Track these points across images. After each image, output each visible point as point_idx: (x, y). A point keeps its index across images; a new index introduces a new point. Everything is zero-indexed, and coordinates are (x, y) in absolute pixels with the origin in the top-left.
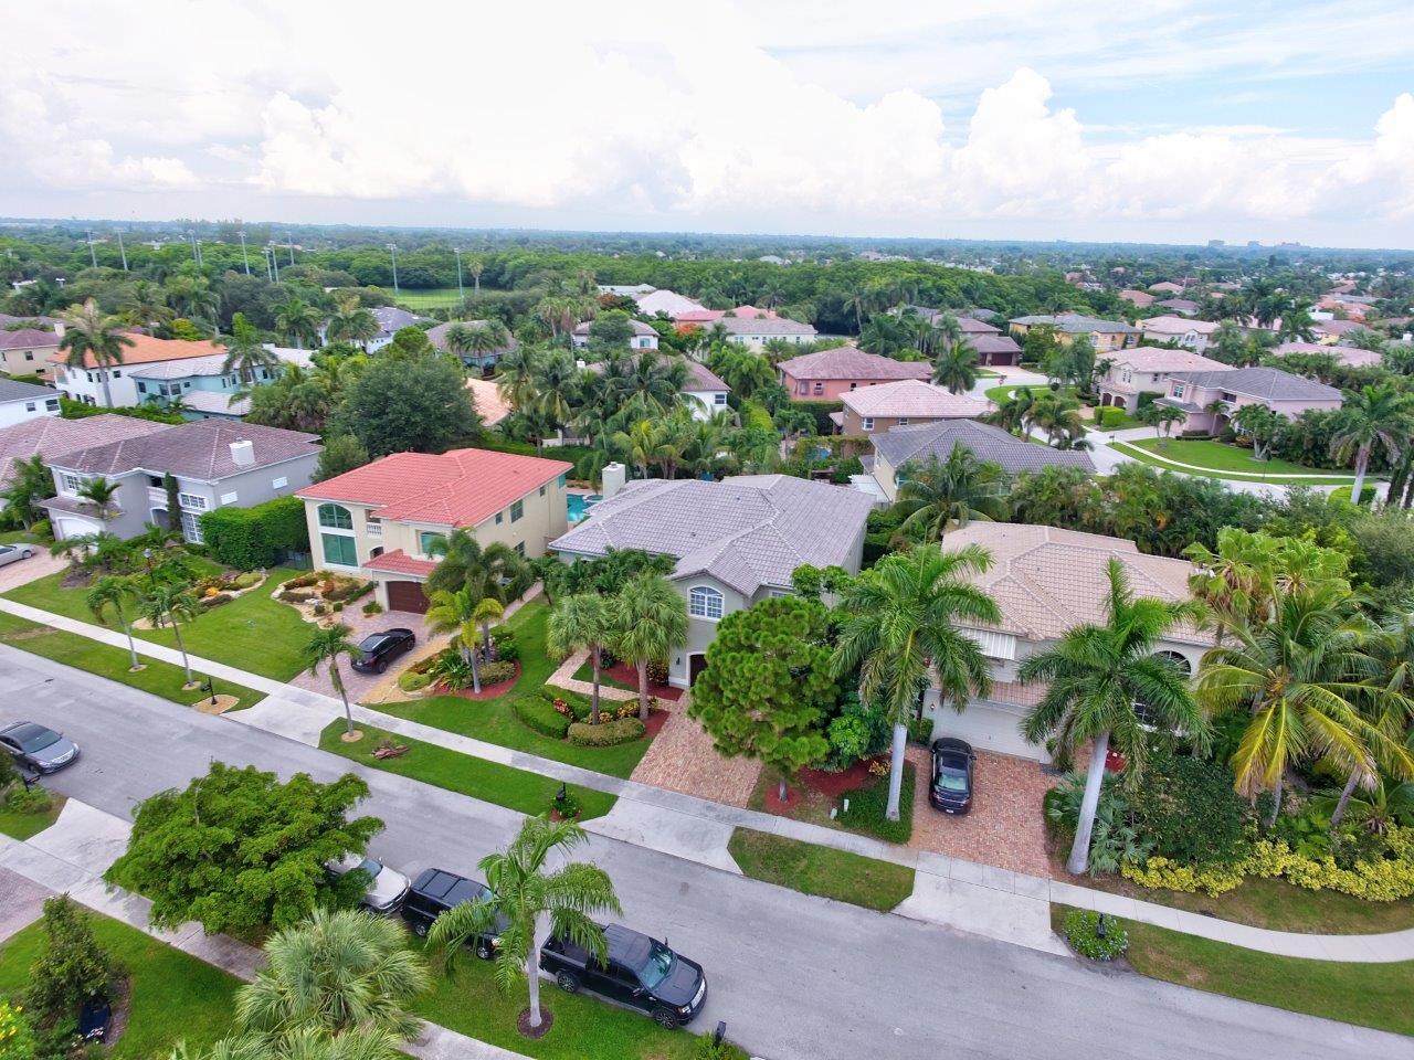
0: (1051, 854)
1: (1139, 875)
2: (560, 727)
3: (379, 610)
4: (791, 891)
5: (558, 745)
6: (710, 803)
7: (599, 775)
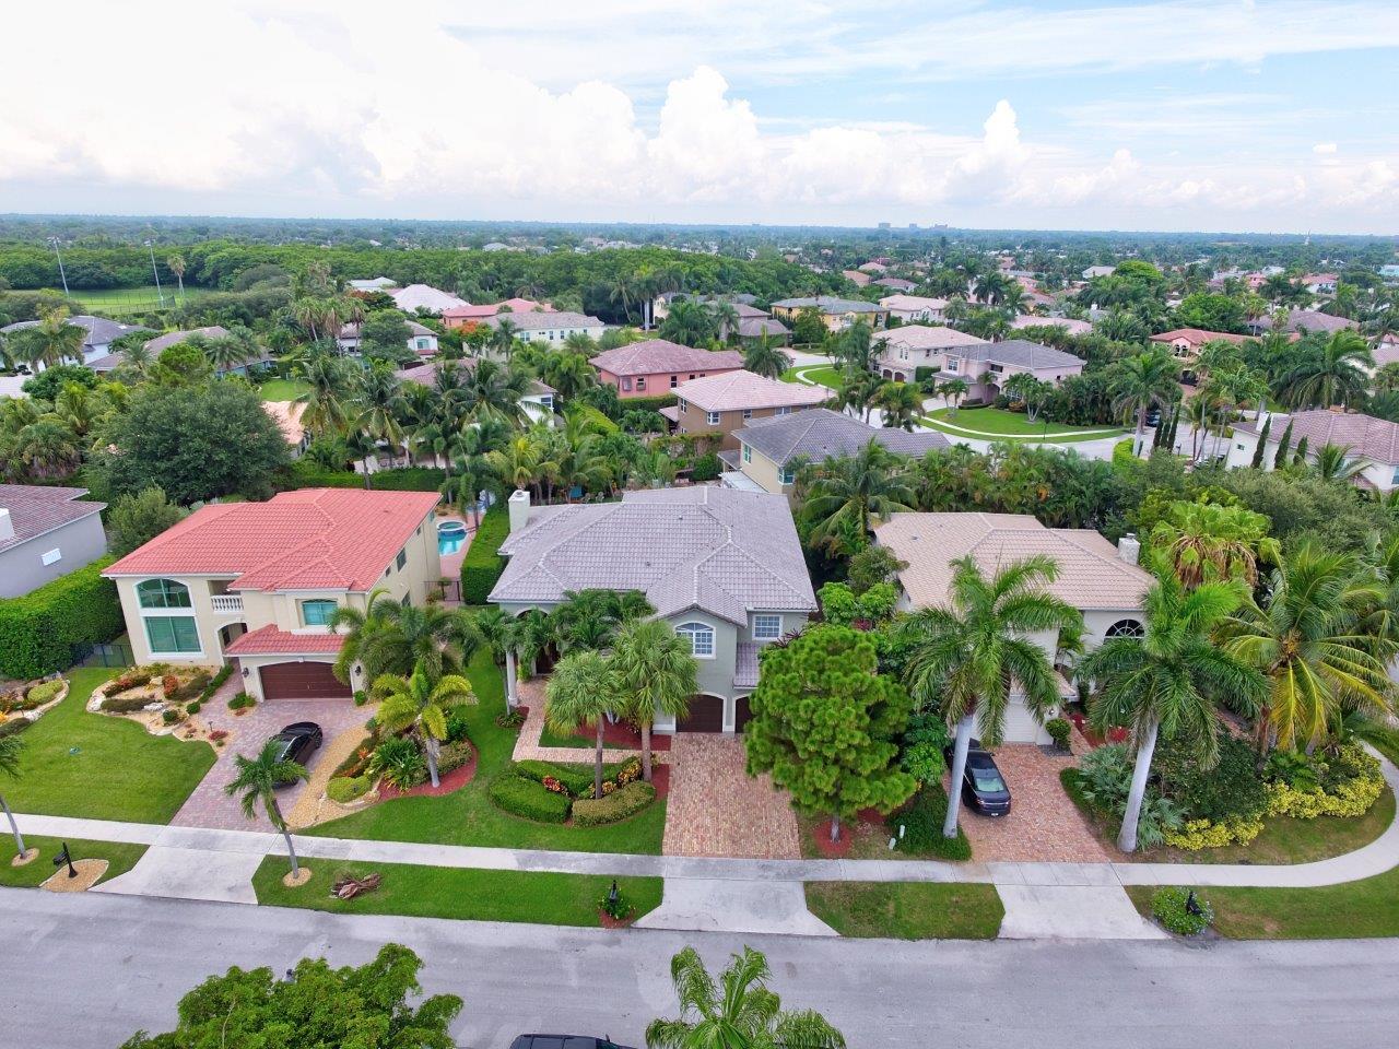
0: (1098, 837)
1: (1181, 841)
2: (561, 809)
3: (253, 702)
4: (896, 942)
5: (564, 830)
6: (762, 861)
7: (628, 856)
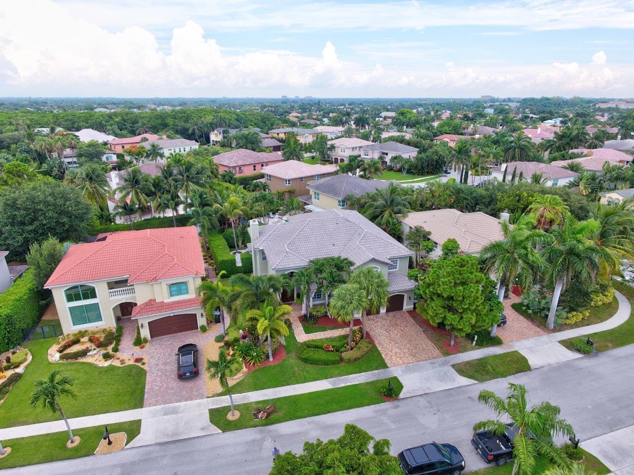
1: (568, 322)
2: (338, 358)
7: (376, 371)
